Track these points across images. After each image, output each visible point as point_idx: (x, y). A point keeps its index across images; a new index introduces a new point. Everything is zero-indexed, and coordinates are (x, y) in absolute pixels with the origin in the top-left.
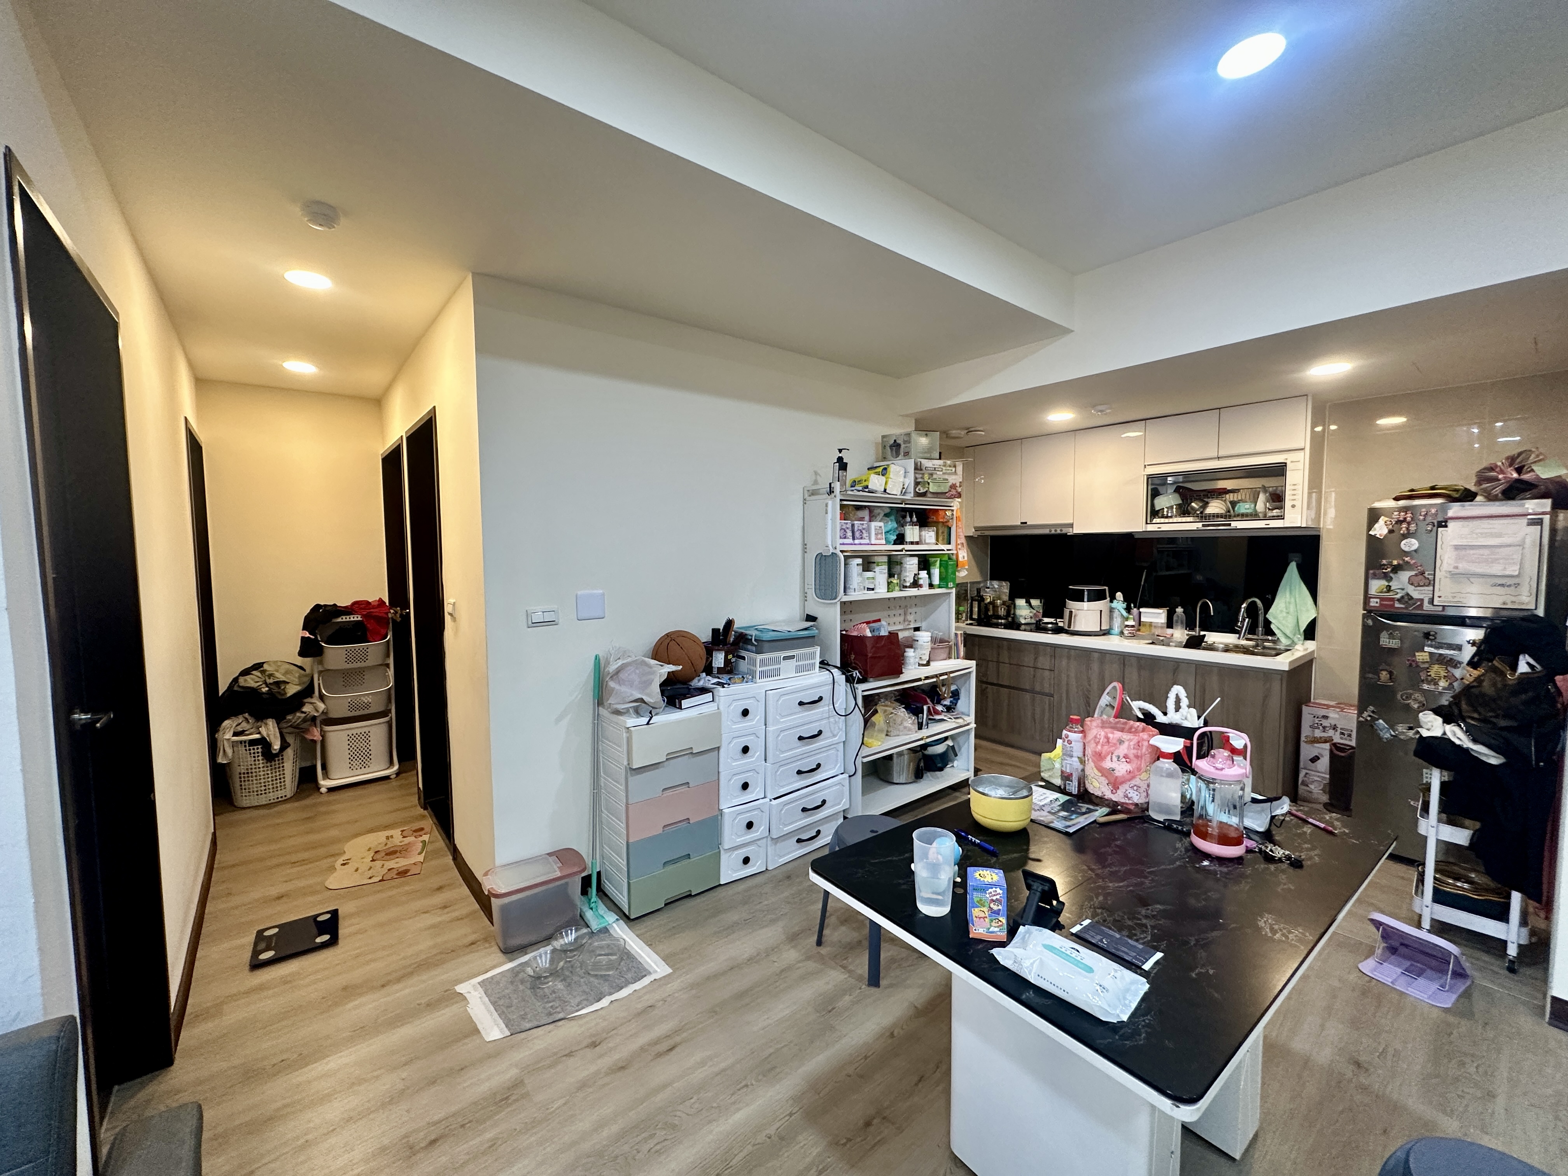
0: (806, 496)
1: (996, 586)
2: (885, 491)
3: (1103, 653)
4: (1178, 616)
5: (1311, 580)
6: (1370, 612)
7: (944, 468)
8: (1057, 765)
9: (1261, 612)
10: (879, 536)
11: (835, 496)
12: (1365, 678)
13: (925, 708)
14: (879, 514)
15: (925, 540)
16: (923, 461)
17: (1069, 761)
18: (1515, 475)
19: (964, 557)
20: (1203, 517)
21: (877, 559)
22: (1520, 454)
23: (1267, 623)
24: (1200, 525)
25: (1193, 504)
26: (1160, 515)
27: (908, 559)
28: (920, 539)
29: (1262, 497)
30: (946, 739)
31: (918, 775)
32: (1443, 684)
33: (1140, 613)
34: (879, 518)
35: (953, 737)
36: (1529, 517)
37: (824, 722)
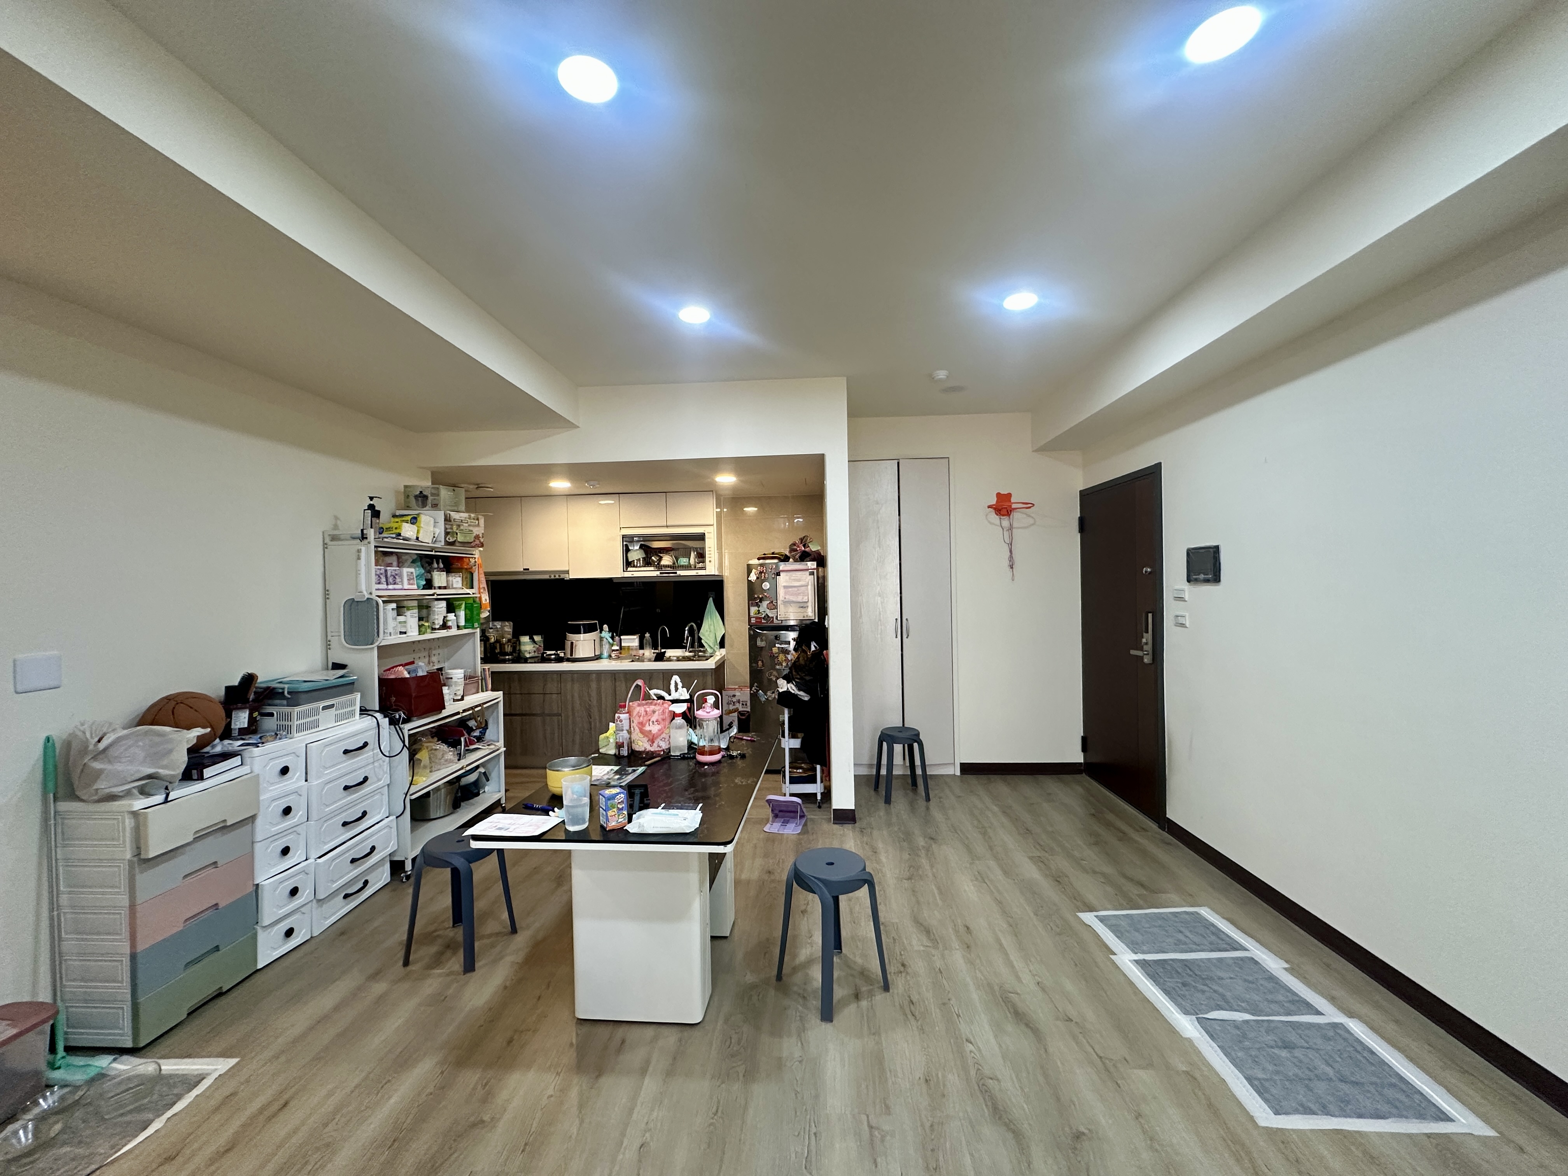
0: (327, 540)
1: (499, 627)
2: (417, 538)
3: (599, 674)
4: (646, 640)
5: (720, 608)
6: (751, 626)
7: (469, 520)
8: (612, 740)
9: (696, 632)
10: (411, 582)
11: (369, 543)
12: (752, 666)
13: (462, 739)
14: (406, 560)
15: (452, 585)
16: (452, 513)
17: (621, 733)
18: (803, 549)
19: (486, 600)
20: (659, 567)
21: (406, 603)
22: (804, 537)
23: (700, 639)
24: (658, 573)
25: (653, 558)
26: (632, 565)
27: (436, 602)
28: (447, 584)
29: (693, 555)
30: (477, 767)
31: (456, 805)
32: (784, 664)
33: (621, 639)
34: (406, 564)
35: (483, 765)
36: (810, 571)
37: (371, 766)
